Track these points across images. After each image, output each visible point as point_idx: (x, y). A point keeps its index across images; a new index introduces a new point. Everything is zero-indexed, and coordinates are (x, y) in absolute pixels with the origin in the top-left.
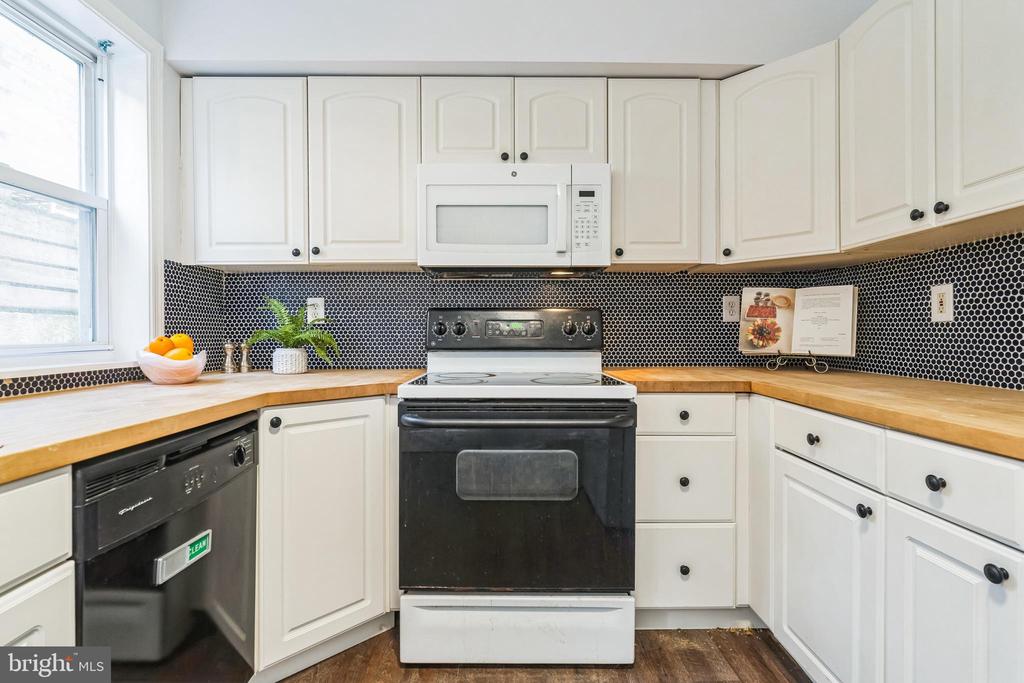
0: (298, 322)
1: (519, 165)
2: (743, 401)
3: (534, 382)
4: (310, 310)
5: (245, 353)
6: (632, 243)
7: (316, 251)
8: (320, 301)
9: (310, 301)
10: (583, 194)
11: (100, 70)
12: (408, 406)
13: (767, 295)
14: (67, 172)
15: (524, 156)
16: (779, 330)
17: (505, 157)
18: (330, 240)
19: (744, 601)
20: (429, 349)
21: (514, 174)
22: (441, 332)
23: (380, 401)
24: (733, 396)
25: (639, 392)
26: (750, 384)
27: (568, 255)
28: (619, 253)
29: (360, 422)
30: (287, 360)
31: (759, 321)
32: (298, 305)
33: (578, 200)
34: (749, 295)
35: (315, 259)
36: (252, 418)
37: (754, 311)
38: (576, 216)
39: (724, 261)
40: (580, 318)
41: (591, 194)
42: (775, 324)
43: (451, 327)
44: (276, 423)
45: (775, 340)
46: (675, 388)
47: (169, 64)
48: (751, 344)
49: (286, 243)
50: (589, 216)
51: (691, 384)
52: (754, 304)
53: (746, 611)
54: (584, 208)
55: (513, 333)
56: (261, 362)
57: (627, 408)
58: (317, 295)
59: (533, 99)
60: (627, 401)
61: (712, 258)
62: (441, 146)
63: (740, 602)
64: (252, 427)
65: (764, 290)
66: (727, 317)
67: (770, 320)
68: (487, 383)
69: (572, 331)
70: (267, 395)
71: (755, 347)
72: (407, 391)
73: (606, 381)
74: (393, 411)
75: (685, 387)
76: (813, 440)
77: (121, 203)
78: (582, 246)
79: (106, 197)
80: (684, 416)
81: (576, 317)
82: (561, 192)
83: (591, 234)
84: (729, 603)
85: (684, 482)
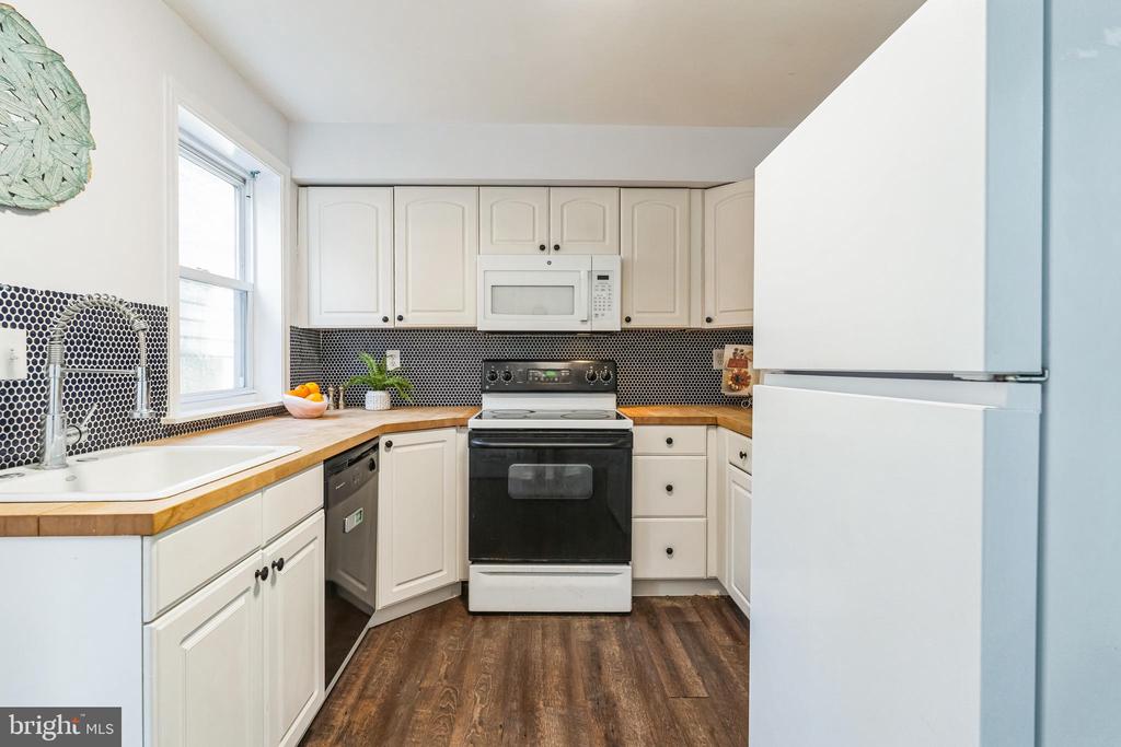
0: (382, 369)
1: (553, 256)
2: (712, 431)
3: (563, 417)
4: (389, 361)
5: (342, 394)
6: (639, 312)
7: (400, 318)
8: (397, 353)
9: (389, 353)
10: (600, 278)
11: (248, 190)
12: (476, 434)
13: (742, 351)
14: (227, 267)
15: (557, 248)
16: (749, 378)
17: (542, 248)
18: (410, 309)
19: (712, 573)
20: (484, 391)
21: (549, 263)
22: (493, 378)
23: (453, 430)
24: (705, 427)
25: (635, 424)
26: (716, 418)
27: (589, 323)
28: (628, 320)
29: (440, 445)
30: (376, 399)
31: (736, 370)
32: (381, 357)
33: (596, 282)
34: (729, 351)
35: (399, 325)
36: (374, 443)
37: (733, 363)
38: (595, 294)
39: (707, 326)
40: (598, 367)
41: (606, 278)
42: (746, 373)
43: (501, 375)
44: (389, 445)
45: (747, 385)
46: (663, 422)
47: (293, 180)
48: (730, 389)
49: (378, 311)
50: (604, 294)
51: (675, 418)
52: (732, 357)
53: (714, 581)
54: (600, 288)
55: (548, 379)
56: (355, 401)
57: (626, 435)
58: (394, 348)
59: (564, 204)
60: (627, 430)
61: (697, 323)
62: (494, 239)
63: (710, 575)
64: (376, 447)
65: (740, 347)
66: (716, 366)
67: (743, 370)
68: (529, 418)
69: (593, 378)
70: (384, 426)
71: (733, 390)
72: (473, 423)
73: (619, 417)
74: (463, 437)
75: (670, 421)
76: (743, 455)
77: (261, 286)
78: (600, 317)
79: (252, 282)
80: (670, 441)
81: (597, 367)
82: (584, 275)
83: (606, 307)
84: (701, 575)
85: (669, 488)
